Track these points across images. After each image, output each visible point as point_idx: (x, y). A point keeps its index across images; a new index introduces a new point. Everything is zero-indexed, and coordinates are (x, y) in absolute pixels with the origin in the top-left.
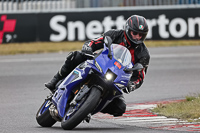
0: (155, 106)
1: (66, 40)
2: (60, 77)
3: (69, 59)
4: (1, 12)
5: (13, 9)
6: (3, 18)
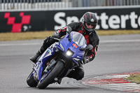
2: (40, 54)
4: (19, 10)
5: (28, 8)
6: (22, 14)
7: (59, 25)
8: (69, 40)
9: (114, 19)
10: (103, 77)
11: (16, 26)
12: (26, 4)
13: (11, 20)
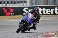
0: (55, 33)
5: (12, 6)
6: (10, 8)
10: (44, 34)
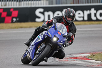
0: (90, 55)
1: (44, 21)
2: (32, 40)
3: (36, 30)
4: (10, 7)
5: (16, 5)
6: (12, 10)
7: (39, 18)
8: (55, 29)
9: (79, 14)
10: (71, 56)
11: (7, 19)
12: (15, 2)
13: (4, 14)
